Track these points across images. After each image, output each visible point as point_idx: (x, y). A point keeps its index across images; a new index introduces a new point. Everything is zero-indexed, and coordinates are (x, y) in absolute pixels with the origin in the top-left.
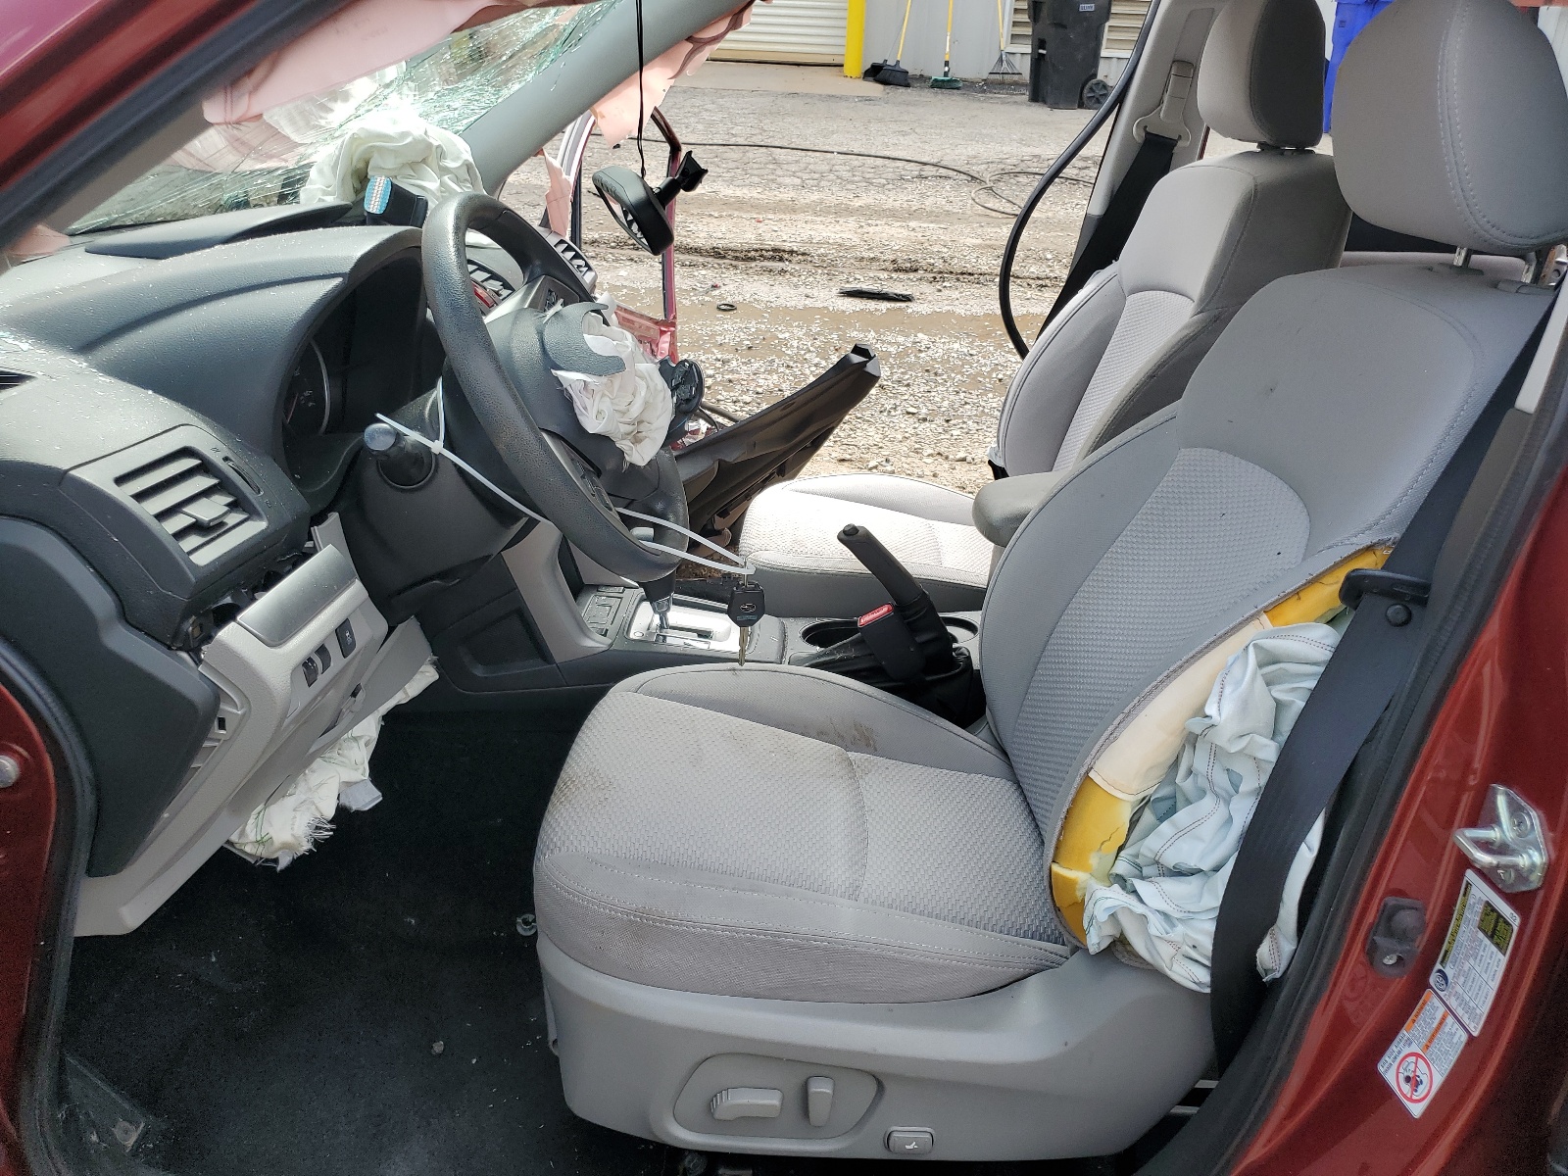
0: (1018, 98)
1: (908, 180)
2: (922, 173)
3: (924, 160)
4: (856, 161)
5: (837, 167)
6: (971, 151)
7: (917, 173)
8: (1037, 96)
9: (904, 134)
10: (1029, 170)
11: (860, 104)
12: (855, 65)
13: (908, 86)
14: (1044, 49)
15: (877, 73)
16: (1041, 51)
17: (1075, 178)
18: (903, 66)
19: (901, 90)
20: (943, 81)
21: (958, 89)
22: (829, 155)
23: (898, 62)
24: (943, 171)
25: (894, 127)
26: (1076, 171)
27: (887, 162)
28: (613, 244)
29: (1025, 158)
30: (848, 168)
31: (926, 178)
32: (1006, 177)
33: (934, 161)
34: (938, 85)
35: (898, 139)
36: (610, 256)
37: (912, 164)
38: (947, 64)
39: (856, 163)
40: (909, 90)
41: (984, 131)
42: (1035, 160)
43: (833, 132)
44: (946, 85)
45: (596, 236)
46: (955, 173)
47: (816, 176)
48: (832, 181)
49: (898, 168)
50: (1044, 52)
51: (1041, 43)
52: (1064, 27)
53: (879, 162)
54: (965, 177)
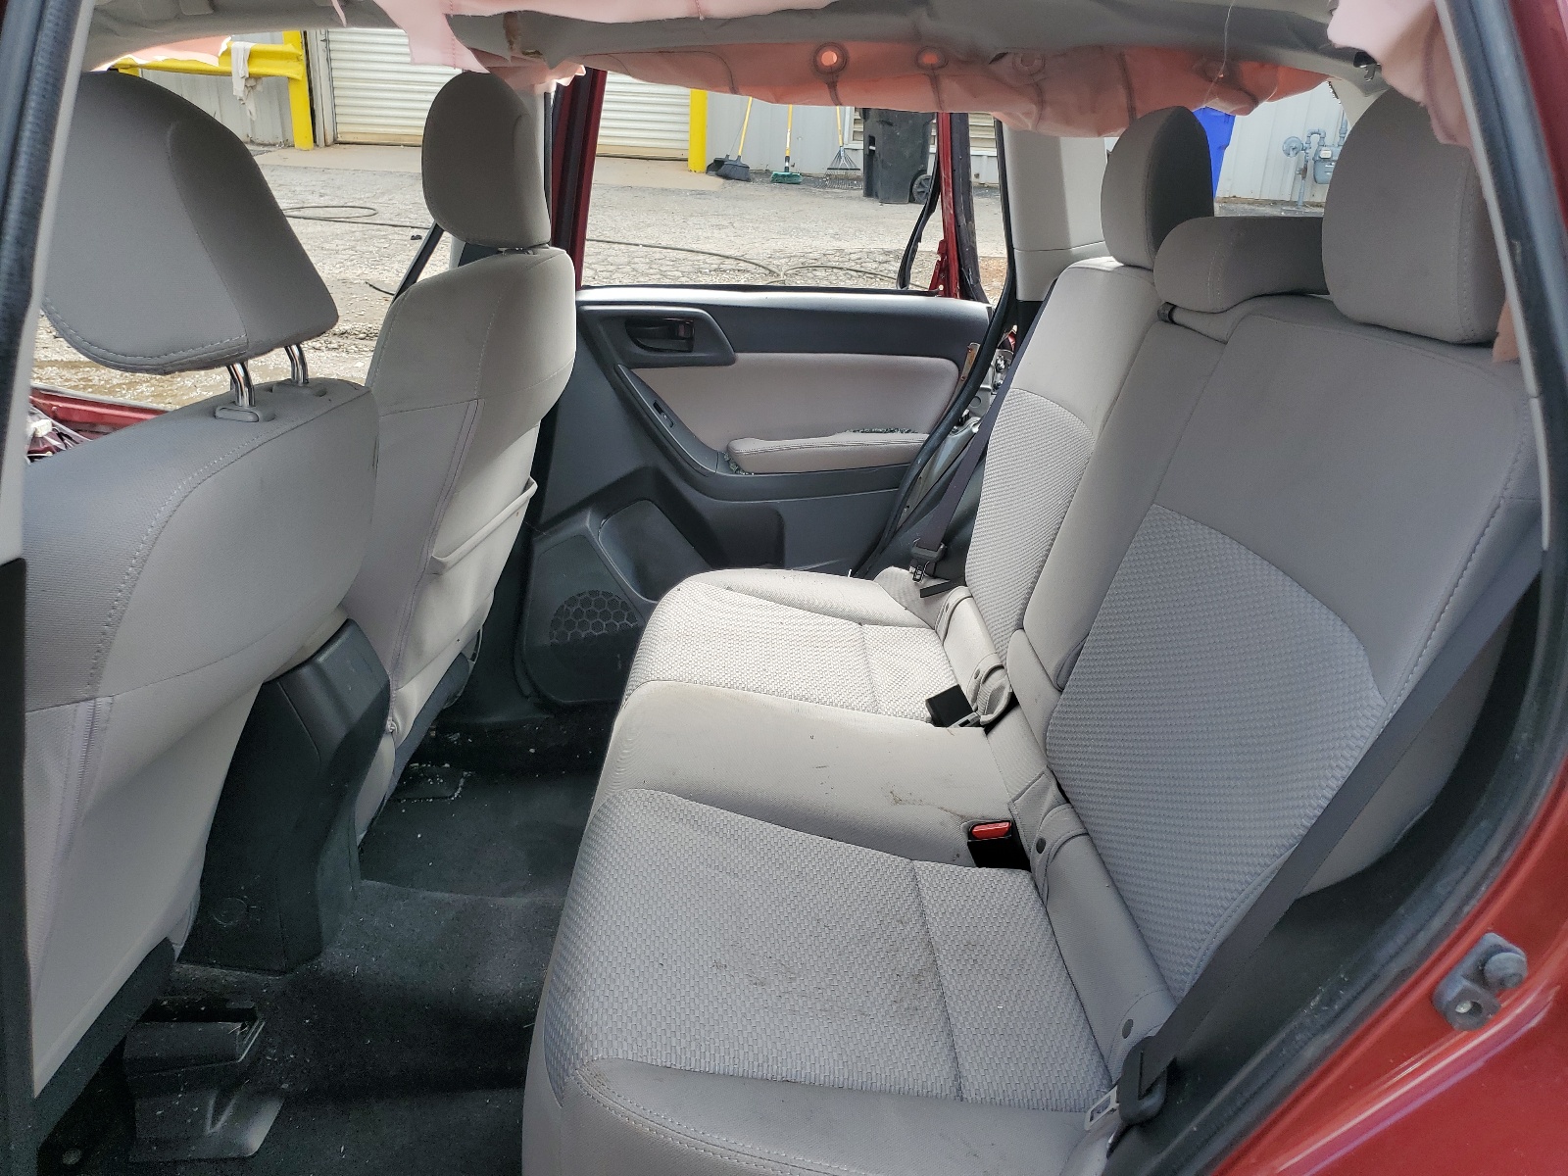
0: (854, 193)
1: (705, 273)
2: (722, 266)
3: (727, 254)
4: (657, 254)
5: (636, 260)
6: (779, 245)
7: (715, 266)
8: (870, 192)
9: (719, 227)
10: (829, 264)
11: (690, 198)
12: (699, 160)
13: (748, 180)
14: (874, 145)
15: (718, 167)
16: (871, 148)
17: (873, 271)
18: (743, 161)
19: (741, 184)
20: (784, 176)
21: (798, 184)
22: (633, 248)
23: (739, 157)
24: (743, 265)
25: (714, 221)
26: (875, 265)
27: (689, 255)
28: (362, 336)
29: (828, 252)
30: (648, 261)
31: (725, 271)
32: (805, 271)
33: (737, 254)
34: (779, 179)
35: (713, 233)
36: (353, 347)
37: (715, 257)
38: (787, 159)
39: (657, 256)
40: (748, 185)
41: (802, 225)
42: (838, 254)
43: (649, 226)
44: (787, 179)
45: (347, 328)
46: (754, 267)
47: (611, 268)
48: (627, 273)
49: (698, 261)
50: (874, 148)
51: (871, 141)
52: (890, 124)
53: (682, 255)
54: (763, 270)
